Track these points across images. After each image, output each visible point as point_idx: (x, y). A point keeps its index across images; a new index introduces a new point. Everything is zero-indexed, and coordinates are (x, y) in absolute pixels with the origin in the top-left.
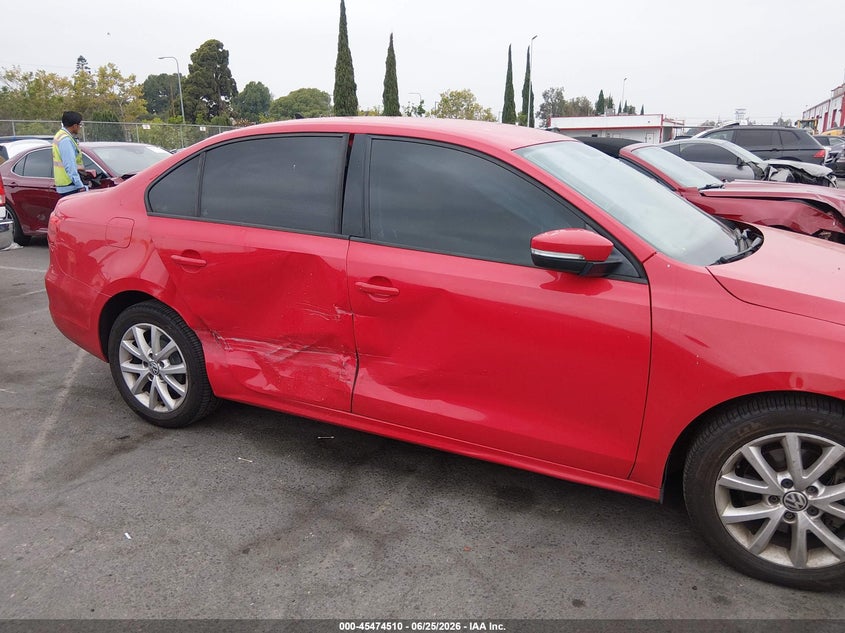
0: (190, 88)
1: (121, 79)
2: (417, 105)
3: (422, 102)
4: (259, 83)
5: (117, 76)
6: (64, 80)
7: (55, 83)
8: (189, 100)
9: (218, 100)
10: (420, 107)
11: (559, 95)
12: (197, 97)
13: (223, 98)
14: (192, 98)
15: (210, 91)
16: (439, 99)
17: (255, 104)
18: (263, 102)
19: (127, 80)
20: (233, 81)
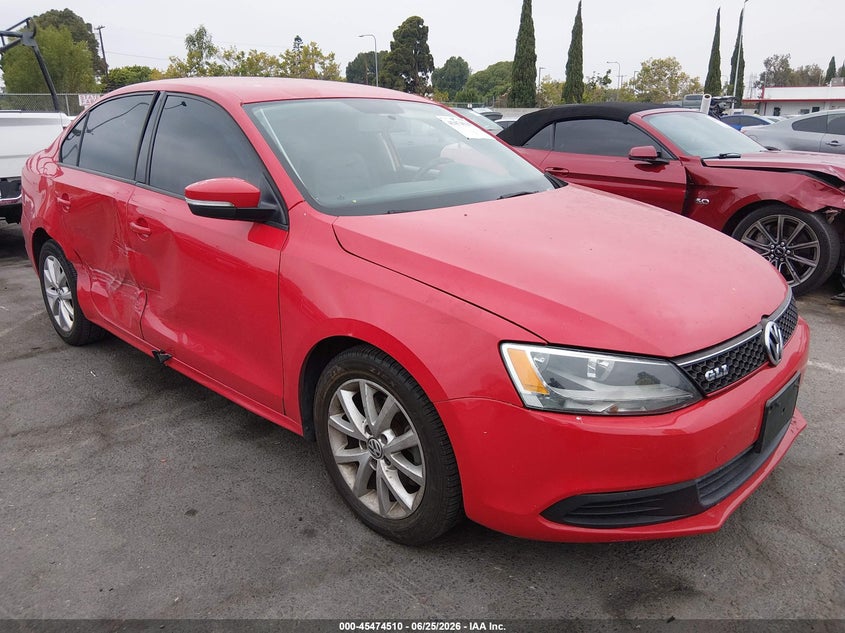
0: (390, 65)
1: (322, 57)
2: (603, 76)
3: (609, 72)
4: (460, 58)
5: (319, 54)
6: (273, 58)
7: (264, 62)
8: (389, 76)
9: (415, 76)
10: (606, 77)
11: (785, 62)
12: (396, 74)
13: (420, 74)
14: (392, 75)
15: (408, 67)
16: (640, 69)
17: (454, 79)
18: (461, 77)
19: (328, 58)
20: (431, 57)
